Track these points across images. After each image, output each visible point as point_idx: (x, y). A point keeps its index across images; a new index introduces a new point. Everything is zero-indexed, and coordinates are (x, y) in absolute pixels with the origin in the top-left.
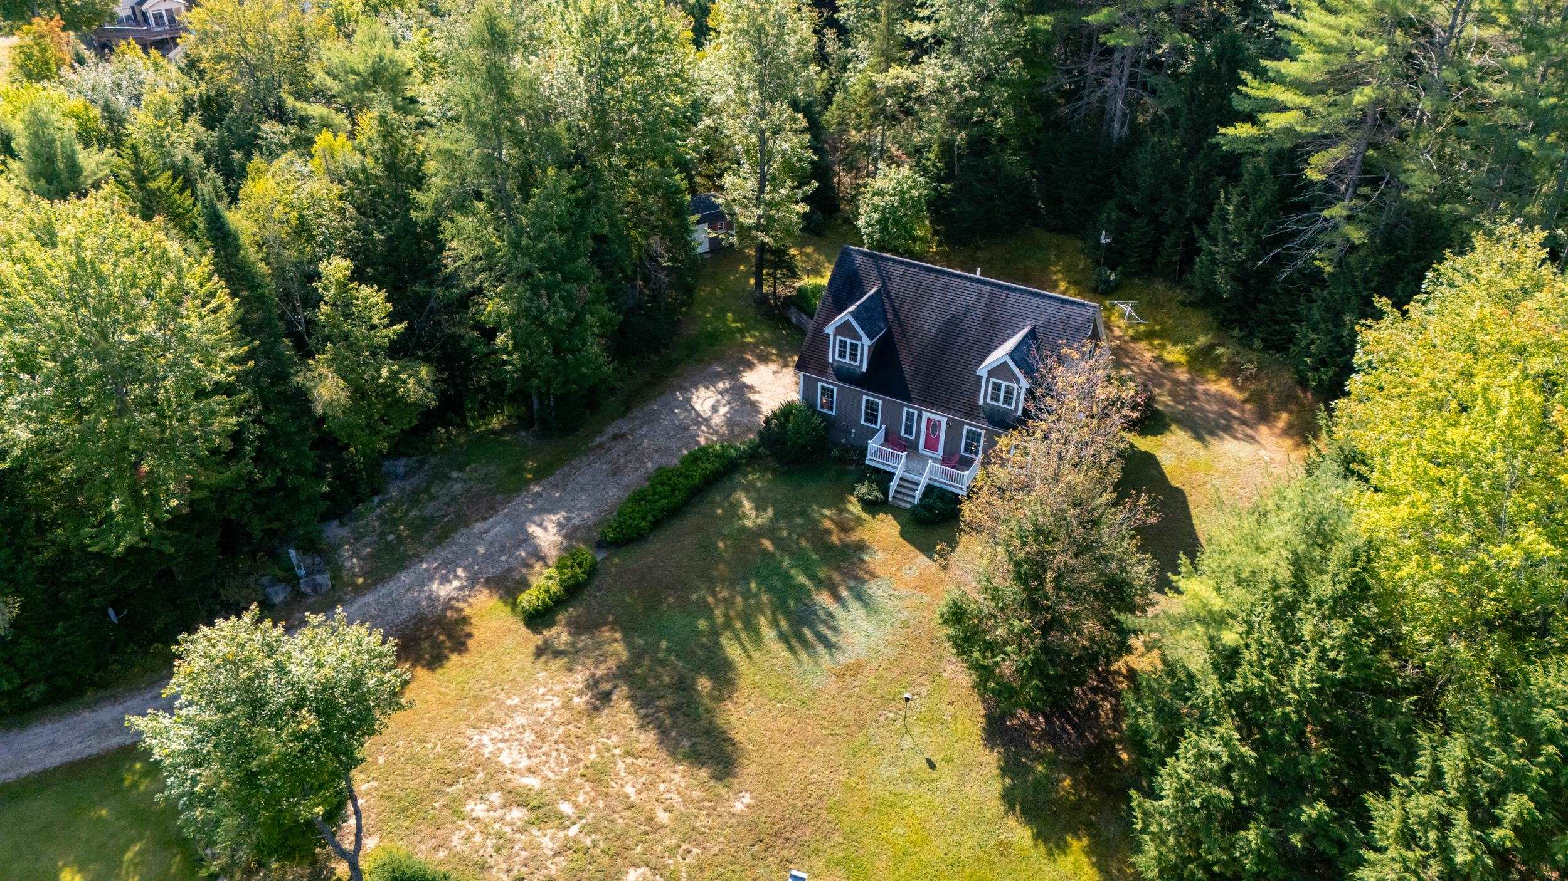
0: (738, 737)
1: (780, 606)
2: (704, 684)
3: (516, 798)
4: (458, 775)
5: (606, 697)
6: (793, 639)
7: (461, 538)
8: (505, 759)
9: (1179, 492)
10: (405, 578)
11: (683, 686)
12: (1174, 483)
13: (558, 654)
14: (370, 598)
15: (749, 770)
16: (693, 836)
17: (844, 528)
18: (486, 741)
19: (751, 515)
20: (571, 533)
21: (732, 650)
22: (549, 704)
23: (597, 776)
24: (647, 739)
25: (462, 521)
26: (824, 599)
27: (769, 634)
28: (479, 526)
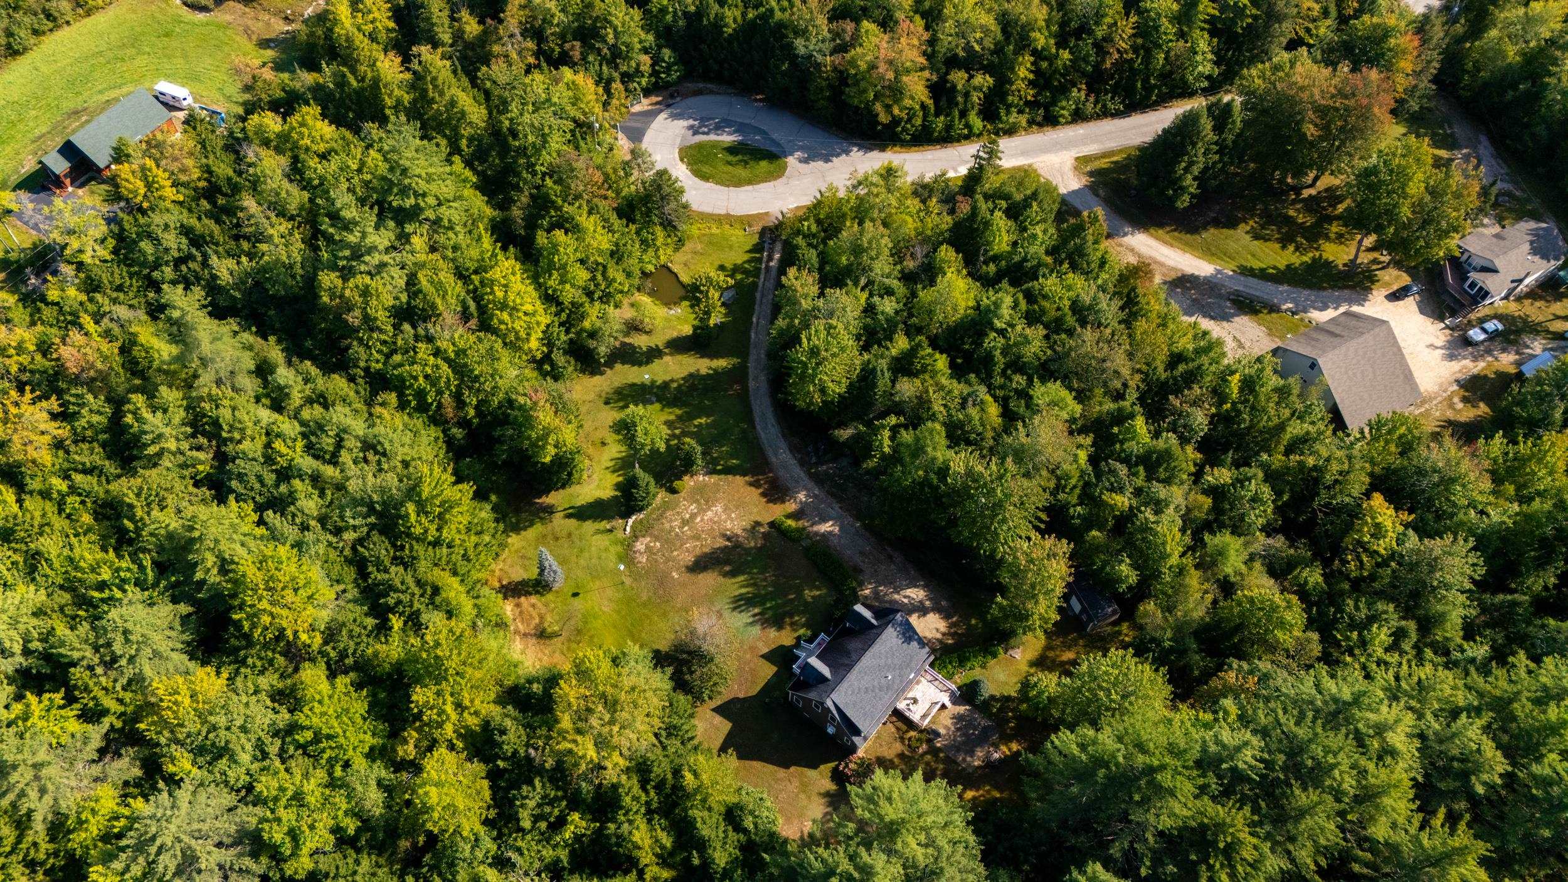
0: (701, 576)
1: (755, 596)
2: (727, 568)
3: (693, 516)
4: (707, 502)
5: (729, 539)
6: (740, 597)
7: (830, 500)
8: (709, 513)
9: (787, 767)
10: (811, 484)
11: (727, 562)
12: (793, 769)
13: (753, 528)
14: (802, 474)
15: (688, 577)
16: (668, 560)
17: (792, 624)
18: (719, 508)
19: (809, 594)
20: (825, 536)
21: (741, 578)
22: (729, 525)
23: (697, 537)
24: (707, 550)
25: (840, 500)
26: (756, 610)
27: (744, 590)
28: (837, 506)
